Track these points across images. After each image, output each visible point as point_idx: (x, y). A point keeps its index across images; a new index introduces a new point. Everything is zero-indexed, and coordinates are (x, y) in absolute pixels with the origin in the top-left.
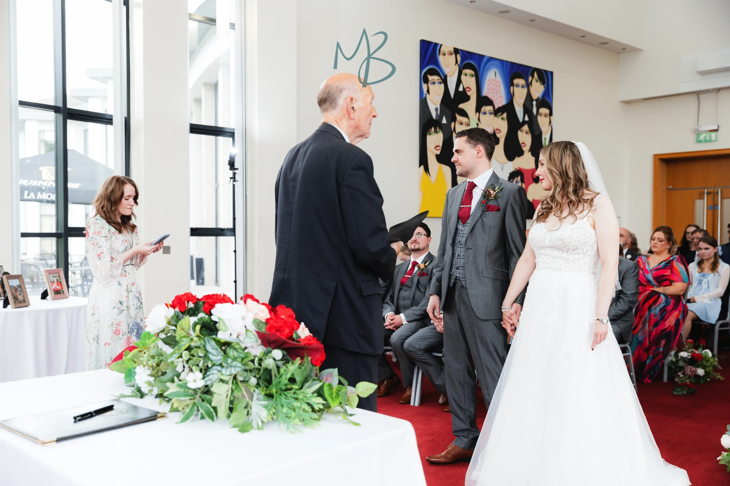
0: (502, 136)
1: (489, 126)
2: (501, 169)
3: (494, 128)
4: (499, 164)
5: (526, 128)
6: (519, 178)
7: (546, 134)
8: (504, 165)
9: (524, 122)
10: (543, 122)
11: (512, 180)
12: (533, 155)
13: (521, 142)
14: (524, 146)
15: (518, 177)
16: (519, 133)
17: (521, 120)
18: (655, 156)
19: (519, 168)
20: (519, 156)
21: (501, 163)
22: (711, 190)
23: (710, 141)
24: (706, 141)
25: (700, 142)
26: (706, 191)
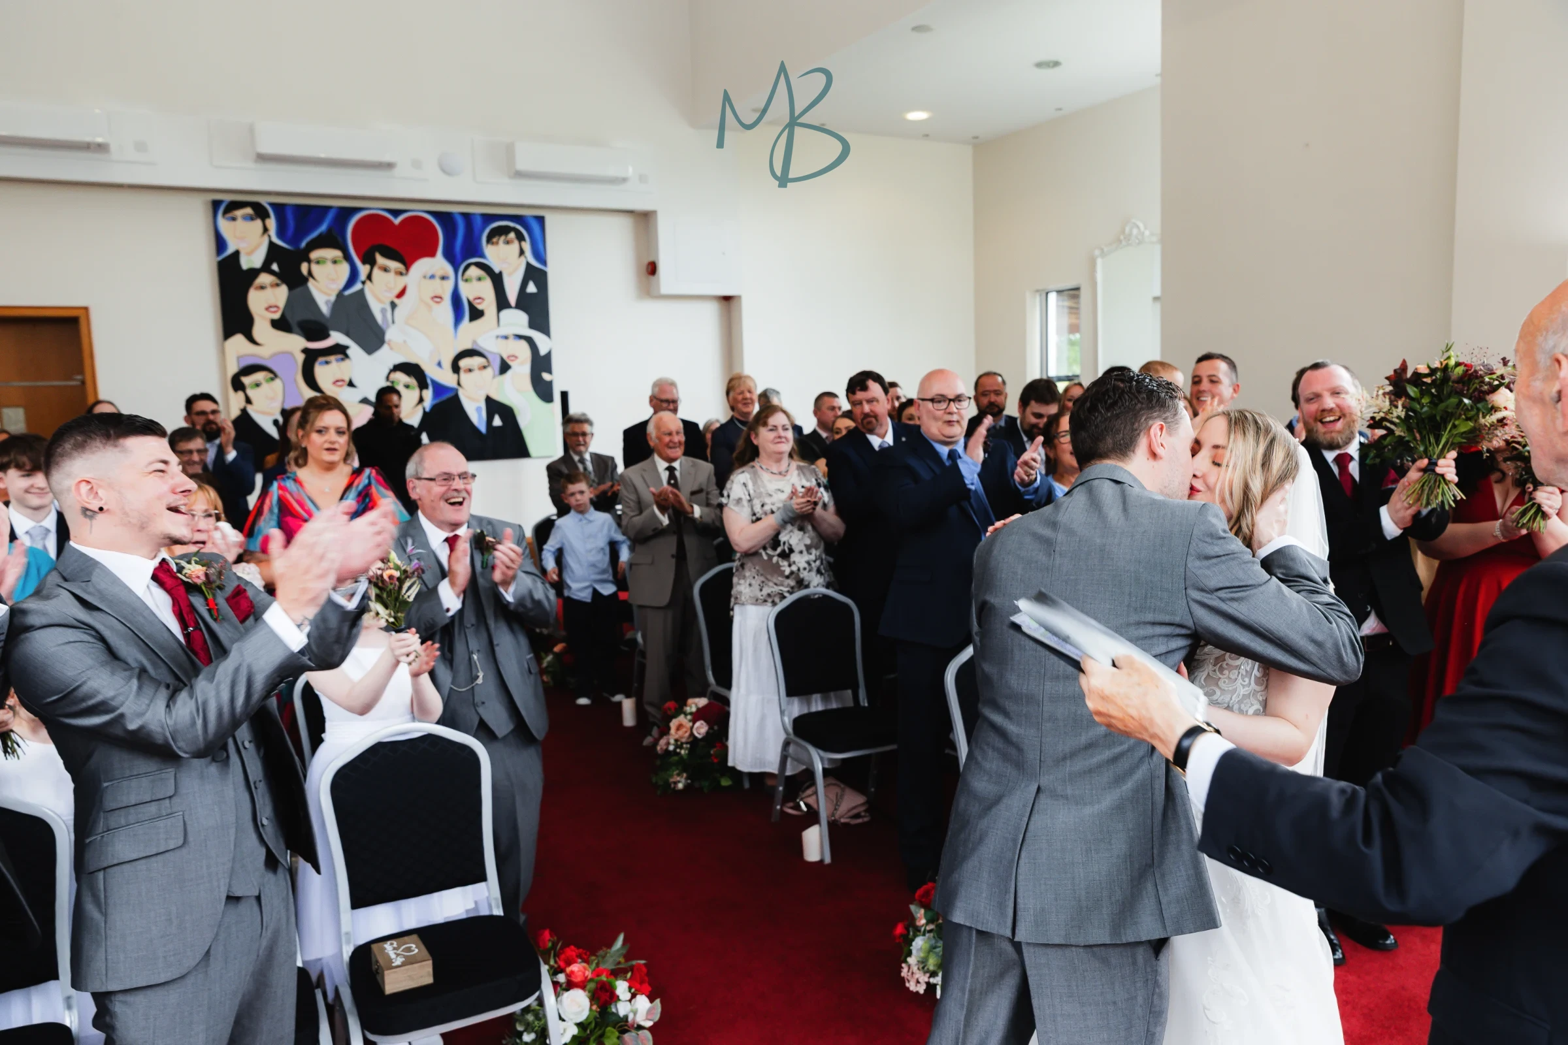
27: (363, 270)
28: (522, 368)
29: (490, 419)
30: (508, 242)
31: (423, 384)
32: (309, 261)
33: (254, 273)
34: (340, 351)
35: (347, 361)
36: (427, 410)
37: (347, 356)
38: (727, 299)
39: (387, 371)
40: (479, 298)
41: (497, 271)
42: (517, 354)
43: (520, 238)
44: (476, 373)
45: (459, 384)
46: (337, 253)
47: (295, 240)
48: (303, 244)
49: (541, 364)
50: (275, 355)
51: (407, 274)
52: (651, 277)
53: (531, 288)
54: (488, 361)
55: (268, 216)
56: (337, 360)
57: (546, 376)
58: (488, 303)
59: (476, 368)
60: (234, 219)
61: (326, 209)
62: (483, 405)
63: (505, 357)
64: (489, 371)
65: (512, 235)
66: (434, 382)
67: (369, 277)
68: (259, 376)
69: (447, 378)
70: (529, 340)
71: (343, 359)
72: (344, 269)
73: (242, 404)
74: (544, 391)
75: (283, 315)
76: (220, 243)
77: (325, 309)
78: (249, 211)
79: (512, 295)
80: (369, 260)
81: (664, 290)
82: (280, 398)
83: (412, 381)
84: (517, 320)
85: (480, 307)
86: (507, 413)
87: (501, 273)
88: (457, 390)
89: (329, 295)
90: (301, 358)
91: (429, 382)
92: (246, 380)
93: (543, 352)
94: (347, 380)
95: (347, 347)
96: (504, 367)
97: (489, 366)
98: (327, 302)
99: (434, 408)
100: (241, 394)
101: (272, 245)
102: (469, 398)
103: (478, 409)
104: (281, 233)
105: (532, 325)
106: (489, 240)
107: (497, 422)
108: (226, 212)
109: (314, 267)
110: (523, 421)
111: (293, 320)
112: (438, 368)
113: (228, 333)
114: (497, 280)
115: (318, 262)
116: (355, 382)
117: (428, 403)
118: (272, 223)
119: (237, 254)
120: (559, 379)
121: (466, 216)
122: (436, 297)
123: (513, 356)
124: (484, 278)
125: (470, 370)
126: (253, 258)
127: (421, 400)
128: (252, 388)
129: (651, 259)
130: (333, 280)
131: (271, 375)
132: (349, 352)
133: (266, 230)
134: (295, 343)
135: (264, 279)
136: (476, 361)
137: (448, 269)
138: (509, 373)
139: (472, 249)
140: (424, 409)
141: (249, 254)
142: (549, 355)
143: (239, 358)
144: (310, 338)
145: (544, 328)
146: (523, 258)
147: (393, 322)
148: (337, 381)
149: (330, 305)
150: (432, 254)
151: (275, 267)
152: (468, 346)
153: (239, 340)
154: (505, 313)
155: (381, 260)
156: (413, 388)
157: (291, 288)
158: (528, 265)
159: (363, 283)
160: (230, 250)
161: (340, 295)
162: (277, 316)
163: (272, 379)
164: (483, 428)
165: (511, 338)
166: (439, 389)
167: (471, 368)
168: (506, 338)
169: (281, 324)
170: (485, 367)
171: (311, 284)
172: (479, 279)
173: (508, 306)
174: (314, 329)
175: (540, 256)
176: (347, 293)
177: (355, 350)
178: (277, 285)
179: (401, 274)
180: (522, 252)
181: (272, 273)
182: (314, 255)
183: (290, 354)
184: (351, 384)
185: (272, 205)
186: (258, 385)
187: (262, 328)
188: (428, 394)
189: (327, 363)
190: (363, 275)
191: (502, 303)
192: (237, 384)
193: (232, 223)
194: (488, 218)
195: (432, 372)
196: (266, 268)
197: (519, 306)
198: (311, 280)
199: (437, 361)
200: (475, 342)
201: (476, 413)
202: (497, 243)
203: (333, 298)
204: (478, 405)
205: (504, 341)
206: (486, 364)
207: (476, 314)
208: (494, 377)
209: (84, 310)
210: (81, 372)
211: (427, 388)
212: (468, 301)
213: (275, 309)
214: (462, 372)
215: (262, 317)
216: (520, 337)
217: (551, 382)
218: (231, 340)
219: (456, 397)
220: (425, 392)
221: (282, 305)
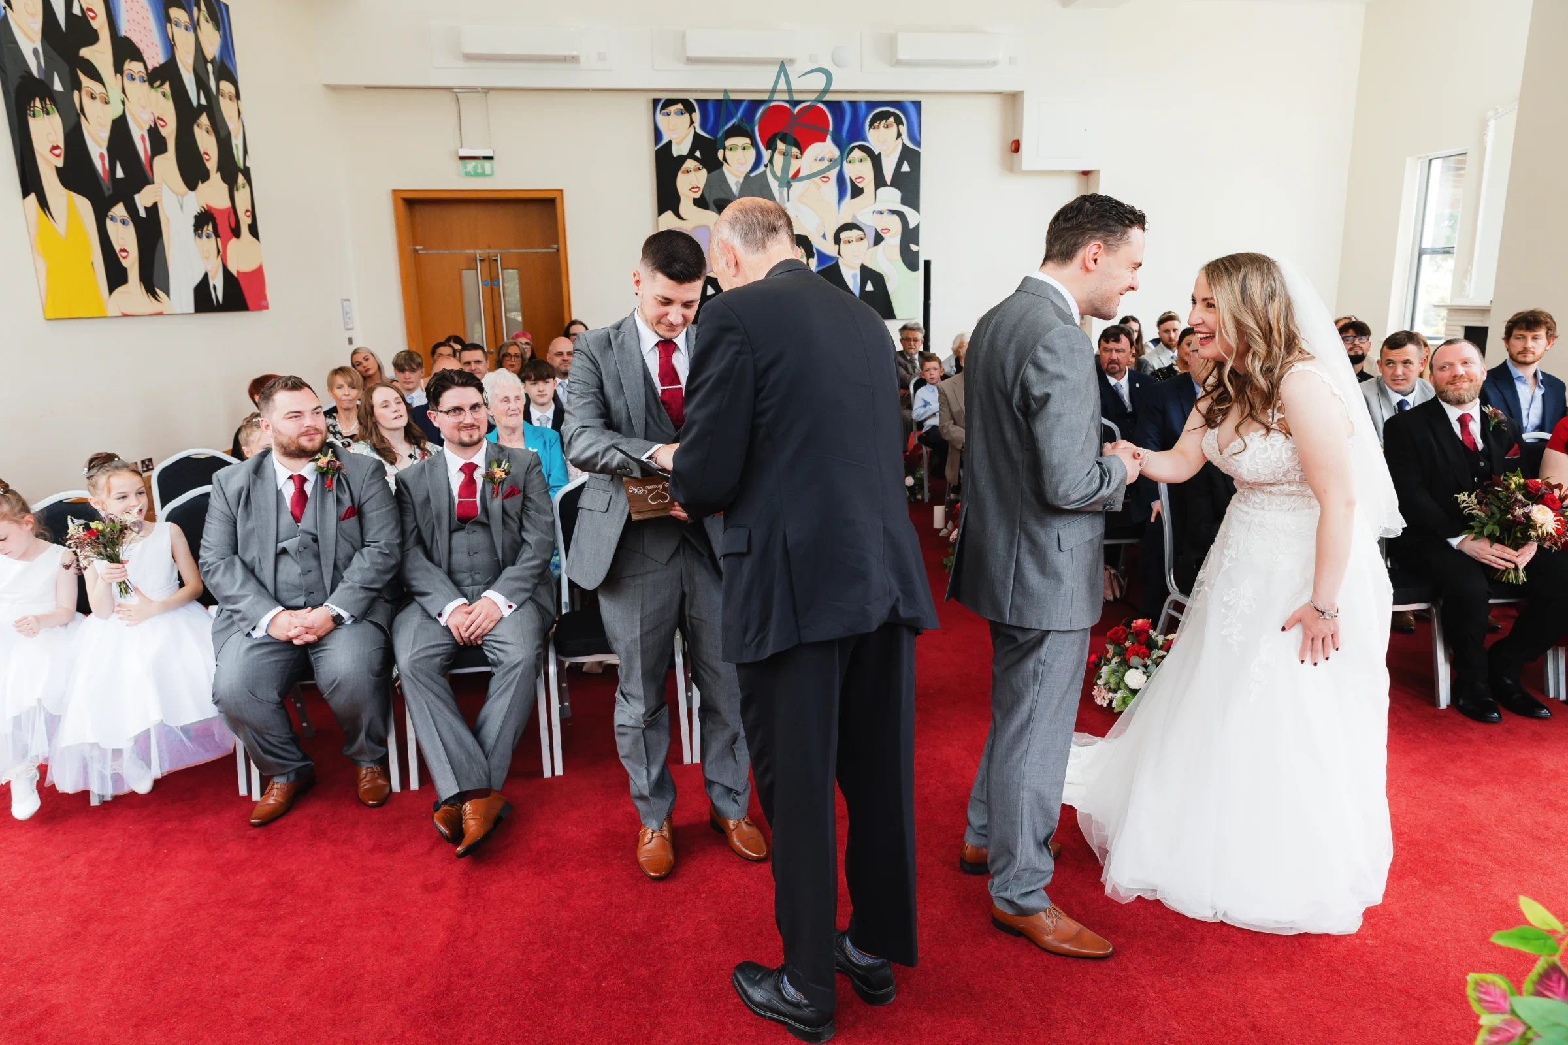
0: (169, 132)
1: (144, 108)
2: (180, 208)
3: (152, 113)
4: (175, 196)
5: (204, 119)
6: (210, 227)
7: (236, 138)
8: (182, 197)
9: (201, 109)
10: (227, 107)
11: (200, 232)
12: (225, 179)
13: (202, 151)
14: (207, 160)
15: (208, 225)
16: (196, 128)
17: (195, 103)
18: (395, 192)
19: (207, 206)
20: (203, 182)
21: (177, 194)
22: (486, 256)
23: (483, 175)
24: (476, 175)
25: (467, 174)
26: (478, 256)
27: (766, 154)
28: (893, 240)
29: (863, 284)
30: (887, 127)
31: (809, 254)
32: (724, 148)
33: (682, 159)
38: (1086, 173)
40: (860, 178)
41: (877, 153)
42: (889, 227)
43: (898, 121)
44: (854, 243)
45: (839, 254)
46: (747, 141)
47: (713, 132)
48: (720, 134)
49: (910, 236)
50: (695, 228)
51: (801, 158)
52: (1015, 154)
53: (906, 168)
54: (865, 234)
55: (695, 111)
57: (913, 247)
58: (868, 184)
59: (854, 239)
60: (668, 114)
61: (740, 102)
62: (858, 272)
63: (879, 231)
64: (865, 241)
65: (892, 120)
66: (819, 252)
67: (771, 161)
69: (829, 248)
70: (901, 215)
72: (752, 153)
74: (910, 260)
75: (702, 195)
76: (658, 135)
78: (680, 106)
79: (888, 175)
80: (771, 146)
81: (1025, 167)
83: (802, 252)
84: (891, 197)
85: (860, 186)
86: (878, 279)
87: (880, 154)
88: (838, 258)
89: (738, 177)
91: (815, 251)
93: (912, 226)
96: (878, 239)
97: (864, 238)
98: (736, 183)
101: (696, 134)
102: (846, 265)
103: (854, 276)
104: (703, 126)
105: (904, 202)
106: (870, 126)
107: (869, 287)
108: (662, 108)
109: (728, 153)
110: (892, 287)
111: (710, 200)
112: (822, 240)
113: (661, 211)
114: (876, 160)
115: (731, 149)
118: (697, 116)
119: (670, 143)
120: (924, 250)
121: (853, 104)
122: (824, 177)
123: (886, 229)
124: (866, 159)
125: (849, 242)
126: (681, 148)
129: (1016, 138)
130: (742, 164)
133: (692, 122)
135: (690, 164)
136: (855, 233)
137: (836, 153)
138: (882, 244)
139: (857, 133)
141: (679, 144)
142: (918, 227)
145: (914, 204)
146: (900, 139)
147: (788, 200)
149: (739, 187)
150: (823, 140)
151: (698, 154)
152: (849, 221)
153: (669, 214)
154: (881, 190)
155: (781, 146)
156: (802, 258)
157: (709, 172)
158: (904, 146)
159: (766, 166)
160: (665, 141)
161: (747, 177)
162: (698, 195)
164: (857, 293)
165: (886, 212)
166: (823, 258)
167: (851, 239)
168: (881, 213)
169: (700, 203)
170: (862, 239)
171: (725, 167)
172: (861, 161)
173: (885, 185)
175: (915, 138)
176: (752, 175)
178: (700, 169)
179: (797, 158)
180: (899, 135)
181: (696, 159)
182: (728, 143)
185: (697, 100)
187: (686, 206)
190: (766, 160)
191: (879, 182)
193: (667, 117)
194: (872, 105)
195: (818, 244)
196: (691, 155)
197: (892, 185)
198: (725, 163)
199: (822, 234)
200: (854, 217)
201: (852, 278)
202: (878, 127)
203: (741, 180)
204: (854, 272)
205: (880, 215)
206: (863, 236)
207: (857, 192)
208: (868, 248)
209: (559, 193)
210: (557, 242)
211: (813, 257)
212: (851, 179)
213: (697, 189)
214: (842, 243)
215: (687, 196)
216: (893, 212)
217: (917, 253)
218: (663, 216)
219: (836, 265)
220: (811, 260)
221: (702, 187)
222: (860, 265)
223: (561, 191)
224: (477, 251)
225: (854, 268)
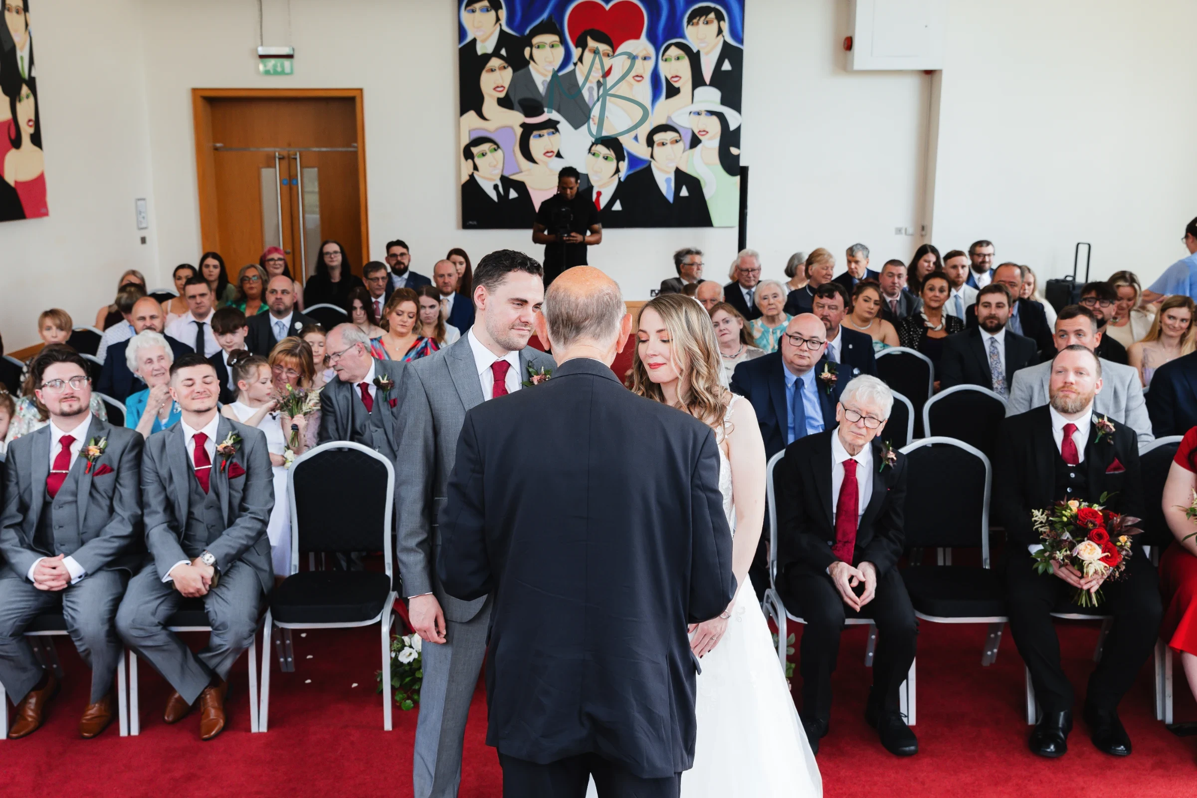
7: (22, 50)
10: (14, 22)
18: (194, 90)
22: (285, 153)
23: (283, 73)
24: (276, 73)
25: (267, 73)
26: (277, 154)
28: (711, 143)
29: (678, 190)
30: (707, 23)
31: (620, 157)
32: (531, 46)
33: (486, 58)
34: (552, 125)
35: (557, 133)
36: (622, 180)
37: (557, 130)
38: (928, 73)
39: (590, 144)
40: (677, 76)
41: (695, 51)
42: (707, 130)
43: (719, 17)
44: (669, 146)
45: (652, 157)
46: (555, 38)
47: (521, 28)
48: (527, 31)
49: (730, 138)
50: (497, 129)
51: (613, 55)
52: (848, 52)
53: (727, 66)
54: (680, 136)
55: (501, 8)
56: (548, 134)
57: (734, 151)
58: (685, 82)
59: (668, 142)
60: (473, 11)
62: (672, 176)
63: (696, 132)
64: (681, 144)
65: (712, 15)
66: (629, 153)
67: (580, 59)
68: (485, 147)
69: (640, 150)
70: (721, 117)
71: (553, 133)
72: (561, 51)
73: (471, 170)
74: (729, 164)
75: (507, 94)
77: (542, 89)
78: (485, 3)
79: (707, 72)
81: (859, 65)
82: (500, 166)
83: (611, 153)
84: (710, 97)
85: (676, 85)
86: (694, 184)
87: (698, 52)
88: (651, 162)
90: (519, 131)
91: (626, 154)
92: (475, 150)
93: (732, 127)
94: (556, 152)
95: (558, 122)
96: (695, 141)
97: (680, 140)
98: (543, 83)
99: (628, 178)
100: (470, 161)
101: (502, 31)
102: (659, 169)
103: (668, 181)
104: (510, 22)
105: (724, 102)
106: (689, 22)
107: (684, 192)
108: (466, 6)
109: (535, 51)
110: (709, 192)
111: (515, 99)
112: (634, 141)
113: (463, 111)
114: (695, 59)
115: (538, 47)
116: (562, 153)
117: (623, 174)
119: (474, 41)
120: (746, 155)
121: (671, 1)
122: (637, 76)
123: (704, 131)
124: (683, 58)
125: (663, 144)
126: (487, 44)
127: (617, 171)
128: (478, 157)
129: (848, 35)
130: (550, 63)
131: (495, 146)
132: (559, 126)
133: (498, 19)
134: (516, 119)
135: (495, 62)
136: (669, 136)
137: (650, 50)
138: (700, 146)
139: (674, 30)
140: (619, 179)
141: (483, 41)
142: (738, 129)
143: (469, 131)
144: (527, 115)
145: (737, 107)
146: (720, 37)
148: (548, 152)
149: (546, 85)
150: (637, 36)
151: (503, 52)
152: (663, 121)
153: (472, 114)
154: (700, 90)
156: (612, 160)
157: (515, 70)
159: (575, 64)
160: (469, 39)
161: (555, 74)
162: (502, 95)
163: (495, 150)
164: (671, 198)
165: (704, 113)
166: (634, 161)
167: (665, 141)
168: (699, 114)
169: (505, 103)
170: (677, 142)
171: (532, 66)
172: (678, 58)
173: (704, 84)
174: (531, 107)
175: (737, 35)
176: (560, 74)
177: (564, 125)
178: (504, 68)
179: (608, 55)
180: (720, 31)
181: (501, 57)
182: (536, 40)
183: (511, 128)
184: (559, 155)
186: (484, 155)
187: (490, 106)
188: (624, 166)
189: (540, 136)
190: (575, 57)
191: (698, 81)
192: (468, 154)
193: (472, 15)
195: (629, 146)
196: (496, 53)
197: (713, 84)
198: (531, 62)
199: (634, 136)
200: (669, 118)
201: (665, 183)
202: (697, 23)
203: (549, 79)
204: (668, 176)
205: (697, 117)
206: (678, 138)
207: (673, 91)
208: (684, 151)
209: (359, 91)
210: (356, 141)
211: (624, 160)
212: (667, 79)
213: (501, 89)
214: (655, 146)
215: (491, 96)
216: (712, 113)
217: (738, 156)
218: (466, 116)
219: (648, 170)
220: (621, 163)
221: (507, 85)
222: (674, 169)
223: (361, 90)
224: (278, 149)
225: (667, 172)
